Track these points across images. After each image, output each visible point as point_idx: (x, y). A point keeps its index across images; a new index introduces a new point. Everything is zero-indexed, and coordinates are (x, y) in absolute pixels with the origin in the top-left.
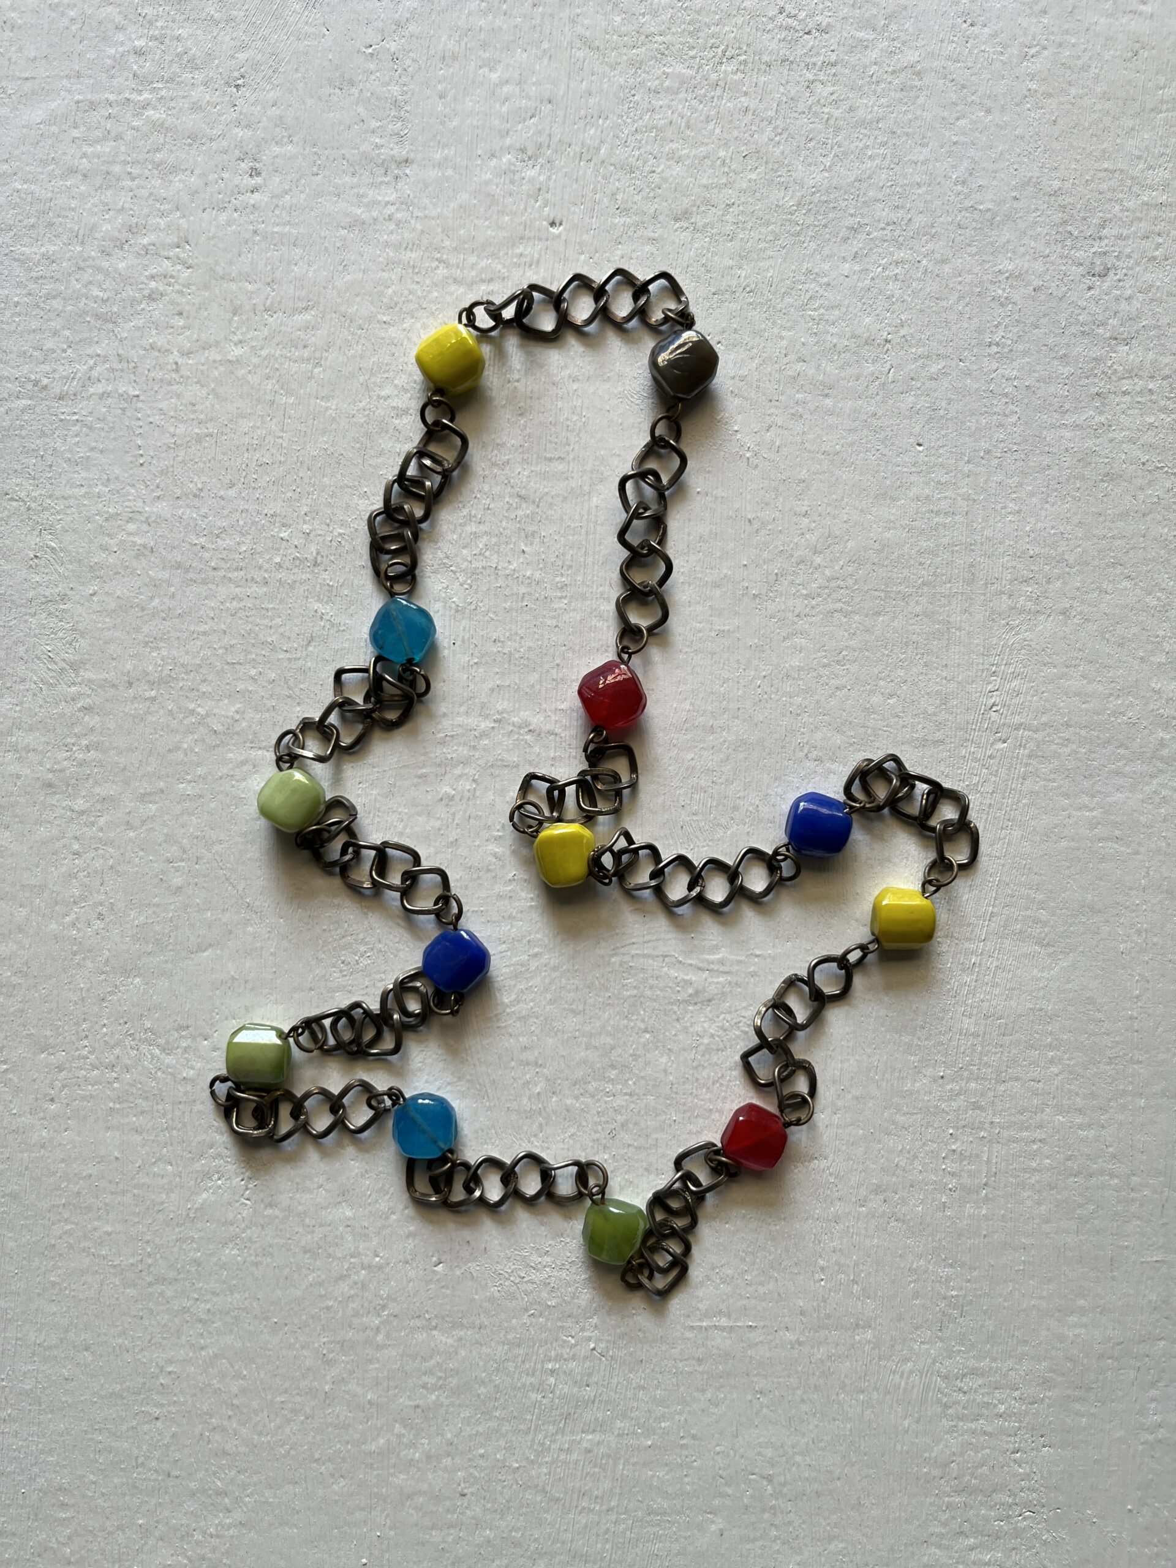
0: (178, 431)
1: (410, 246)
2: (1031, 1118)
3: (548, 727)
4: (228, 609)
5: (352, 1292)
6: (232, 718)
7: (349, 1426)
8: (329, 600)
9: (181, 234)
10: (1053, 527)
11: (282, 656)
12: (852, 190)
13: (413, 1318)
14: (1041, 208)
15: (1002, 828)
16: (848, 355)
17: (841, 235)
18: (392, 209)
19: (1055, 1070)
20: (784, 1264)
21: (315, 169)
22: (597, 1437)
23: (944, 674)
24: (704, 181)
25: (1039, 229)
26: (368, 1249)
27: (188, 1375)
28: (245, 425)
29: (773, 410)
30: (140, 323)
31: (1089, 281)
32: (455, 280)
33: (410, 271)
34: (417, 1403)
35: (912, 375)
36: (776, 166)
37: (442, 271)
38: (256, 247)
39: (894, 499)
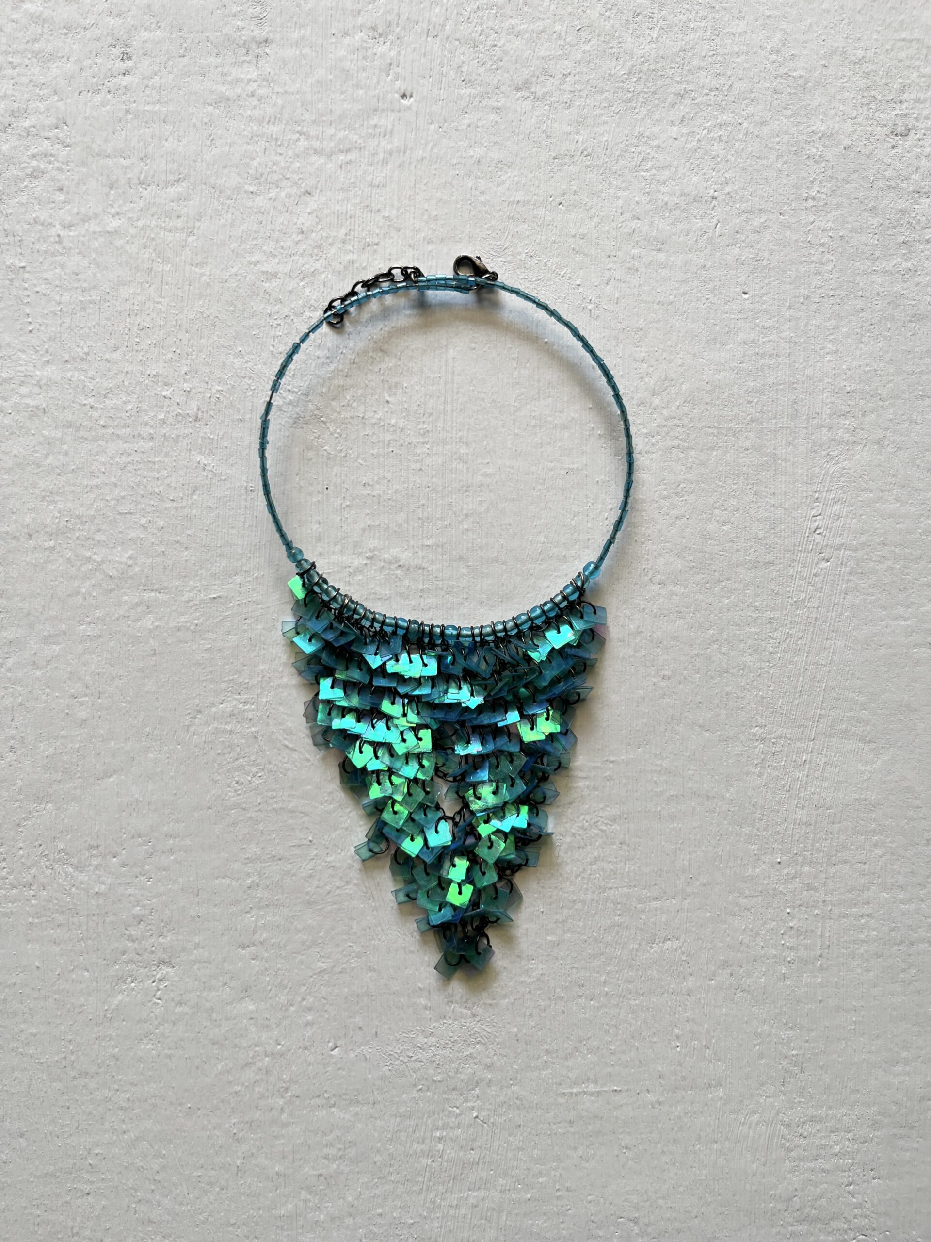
0: (63, 299)
1: (273, 120)
2: (859, 895)
3: (417, 562)
4: (118, 463)
5: (258, 1077)
6: (126, 564)
7: (259, 1194)
8: (211, 452)
9: (60, 116)
10: (867, 365)
11: (169, 505)
12: (678, 60)
13: (313, 1097)
14: (848, 74)
15: (827, 639)
16: (678, 212)
17: (669, 100)
18: (254, 86)
19: (879, 852)
20: (643, 1034)
21: (182, 51)
22: (482, 1193)
23: (773, 502)
24: (542, 54)
25: (847, 94)
26: (270, 1038)
27: (113, 1157)
28: (125, 292)
29: (611, 265)
30: (24, 200)
31: (892, 141)
32: (315, 150)
33: (273, 143)
34: (320, 1172)
35: (737, 229)
36: (608, 38)
37: (303, 143)
38: (129, 125)
39: (723, 344)
